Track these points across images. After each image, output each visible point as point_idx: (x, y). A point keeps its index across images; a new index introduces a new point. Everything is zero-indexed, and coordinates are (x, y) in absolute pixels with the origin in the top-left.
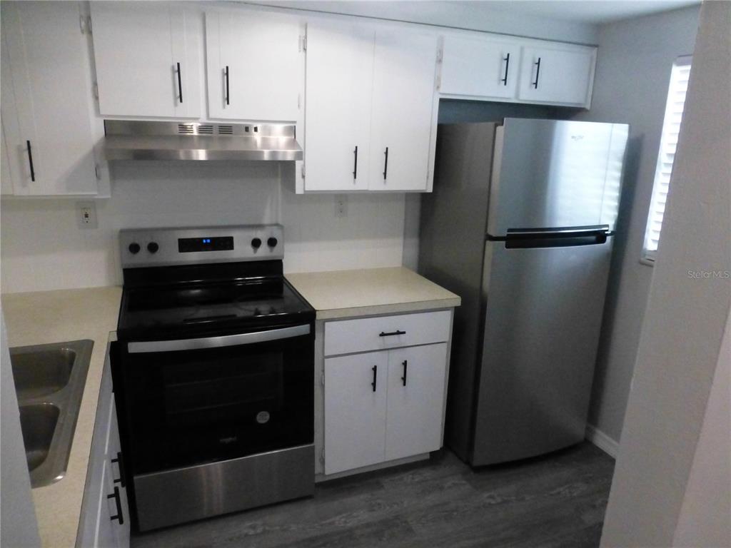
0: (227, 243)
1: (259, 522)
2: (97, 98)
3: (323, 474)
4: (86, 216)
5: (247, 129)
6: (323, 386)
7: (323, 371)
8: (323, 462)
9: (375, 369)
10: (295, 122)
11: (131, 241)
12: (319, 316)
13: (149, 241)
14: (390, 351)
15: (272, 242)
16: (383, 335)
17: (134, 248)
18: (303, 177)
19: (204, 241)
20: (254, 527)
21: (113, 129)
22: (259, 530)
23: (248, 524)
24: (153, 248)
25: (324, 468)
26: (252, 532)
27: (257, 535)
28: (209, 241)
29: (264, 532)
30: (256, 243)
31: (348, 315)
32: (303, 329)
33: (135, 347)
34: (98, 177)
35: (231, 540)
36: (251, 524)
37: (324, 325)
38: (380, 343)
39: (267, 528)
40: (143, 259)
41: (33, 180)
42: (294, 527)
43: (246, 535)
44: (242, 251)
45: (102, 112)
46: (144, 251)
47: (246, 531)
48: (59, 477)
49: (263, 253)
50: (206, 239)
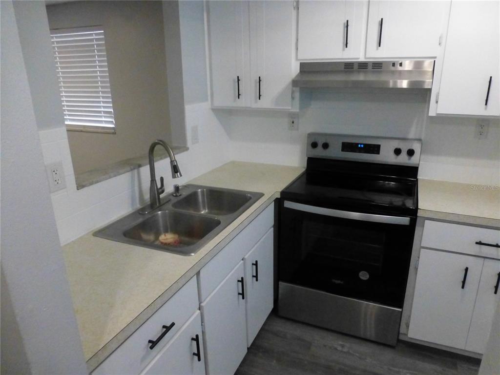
0: (375, 149)
1: (348, 345)
2: (297, 49)
3: (406, 335)
4: (293, 122)
5: (394, 64)
6: (416, 269)
7: (419, 258)
8: (408, 326)
9: (467, 269)
10: (435, 57)
11: (313, 140)
12: (420, 214)
13: (324, 141)
14: (486, 260)
15: (411, 153)
16: (480, 243)
17: (314, 145)
18: (437, 102)
19: (359, 146)
20: (343, 346)
21: (307, 68)
22: (345, 350)
23: (340, 343)
24: (326, 146)
25: (408, 331)
26: (339, 348)
27: (342, 351)
28: (362, 146)
29: (348, 353)
30: (398, 152)
31: (447, 219)
32: (405, 220)
33: (288, 204)
34: (293, 98)
35: (325, 346)
36: (342, 343)
37: (424, 222)
38: (477, 250)
39: (351, 351)
40: (319, 153)
41: (259, 99)
42: (369, 360)
43: (336, 349)
44: (386, 156)
45: (299, 57)
46: (320, 147)
47: (336, 346)
48: (193, 254)
49: (403, 160)
50: (361, 144)
